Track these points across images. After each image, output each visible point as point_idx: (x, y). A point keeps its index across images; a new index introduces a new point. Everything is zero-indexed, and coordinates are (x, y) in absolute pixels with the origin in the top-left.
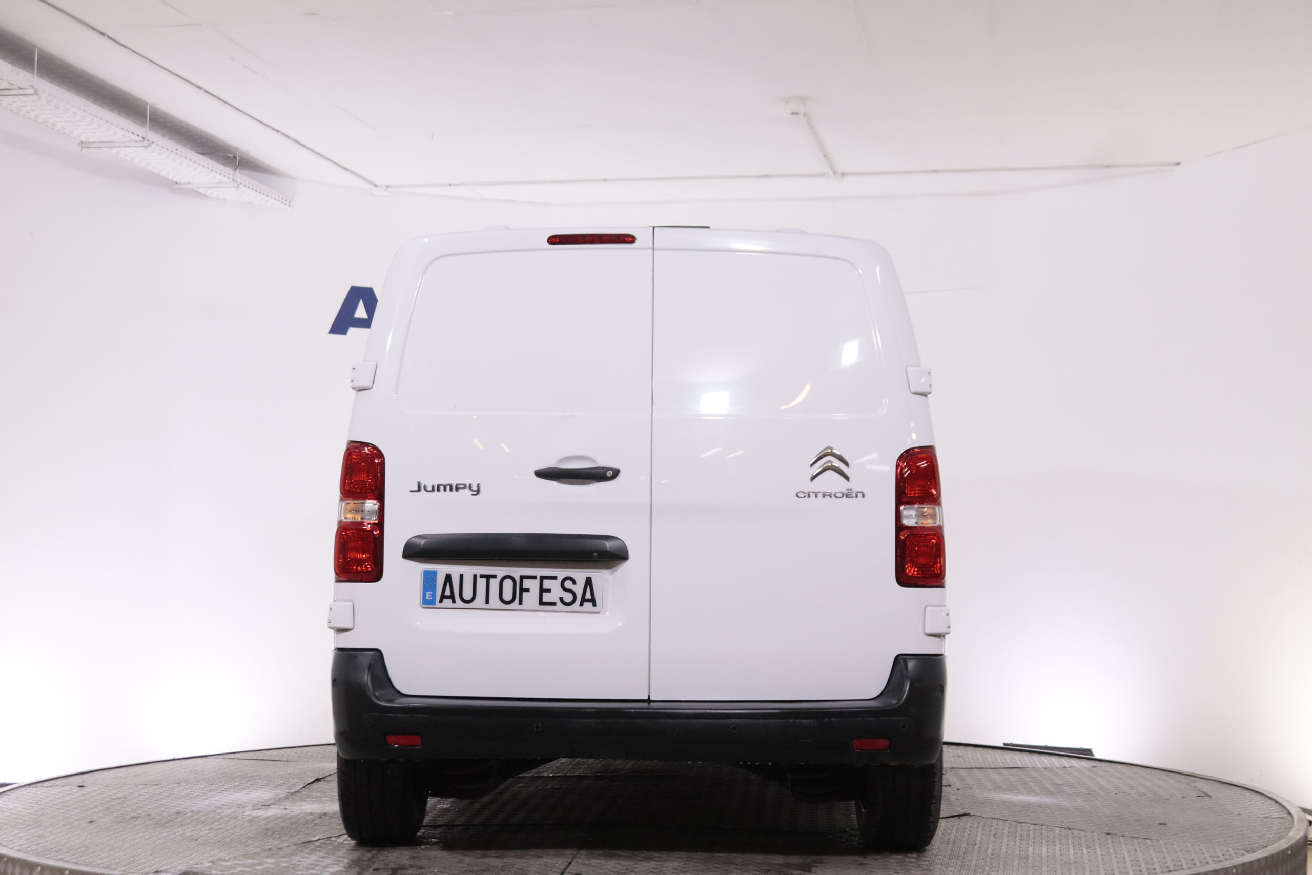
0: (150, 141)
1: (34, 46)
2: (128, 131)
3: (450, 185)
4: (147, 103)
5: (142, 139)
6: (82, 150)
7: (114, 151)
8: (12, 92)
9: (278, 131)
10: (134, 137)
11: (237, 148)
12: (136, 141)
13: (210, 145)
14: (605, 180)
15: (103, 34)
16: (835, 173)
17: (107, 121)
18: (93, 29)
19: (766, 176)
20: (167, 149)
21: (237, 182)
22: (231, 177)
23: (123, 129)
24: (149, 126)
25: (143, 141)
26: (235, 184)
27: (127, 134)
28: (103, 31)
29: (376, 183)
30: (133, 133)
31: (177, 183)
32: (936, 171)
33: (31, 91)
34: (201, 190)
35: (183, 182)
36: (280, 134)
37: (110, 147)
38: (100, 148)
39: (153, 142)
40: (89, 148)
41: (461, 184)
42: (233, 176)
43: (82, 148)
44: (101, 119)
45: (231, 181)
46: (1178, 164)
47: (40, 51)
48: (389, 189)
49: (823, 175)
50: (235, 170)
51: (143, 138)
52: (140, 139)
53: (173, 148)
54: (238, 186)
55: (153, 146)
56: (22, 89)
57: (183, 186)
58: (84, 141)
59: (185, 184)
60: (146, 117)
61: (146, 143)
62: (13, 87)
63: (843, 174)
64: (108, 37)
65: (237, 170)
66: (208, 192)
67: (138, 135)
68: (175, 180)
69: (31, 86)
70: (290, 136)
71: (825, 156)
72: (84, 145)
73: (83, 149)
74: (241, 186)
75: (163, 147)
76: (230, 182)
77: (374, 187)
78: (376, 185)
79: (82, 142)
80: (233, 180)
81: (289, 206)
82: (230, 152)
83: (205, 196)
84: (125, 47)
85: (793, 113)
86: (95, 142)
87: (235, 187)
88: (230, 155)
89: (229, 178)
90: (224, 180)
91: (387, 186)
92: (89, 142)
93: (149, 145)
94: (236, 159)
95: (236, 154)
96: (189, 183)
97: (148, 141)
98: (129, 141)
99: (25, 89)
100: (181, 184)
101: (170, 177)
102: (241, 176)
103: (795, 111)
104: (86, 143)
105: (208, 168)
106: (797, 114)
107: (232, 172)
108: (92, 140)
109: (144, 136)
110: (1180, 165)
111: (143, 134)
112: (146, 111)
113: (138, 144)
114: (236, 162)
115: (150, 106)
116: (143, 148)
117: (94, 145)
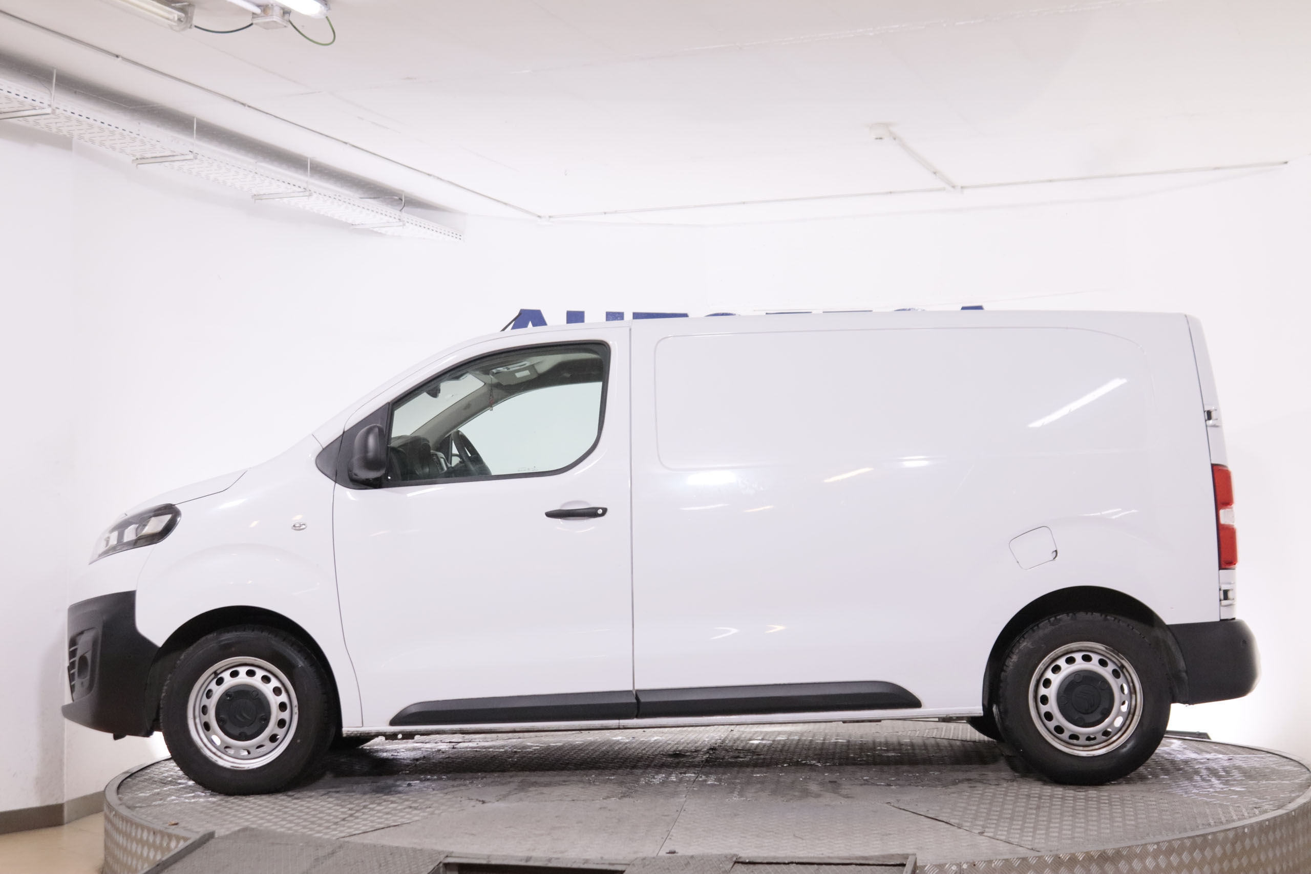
0: (312, 191)
1: (194, 117)
2: (289, 184)
3: (605, 213)
4: (307, 158)
5: (304, 190)
6: (255, 202)
7: (285, 200)
8: (175, 158)
9: (429, 175)
10: (296, 189)
11: (402, 191)
12: (299, 192)
13: (378, 189)
14: (744, 203)
15: (244, 104)
16: (954, 187)
18: (235, 101)
20: (330, 197)
21: (404, 221)
22: (397, 217)
24: (311, 176)
25: (305, 191)
26: (401, 223)
27: (289, 186)
28: (244, 102)
29: (539, 214)
30: (294, 185)
31: (353, 225)
32: (1050, 181)
33: (191, 156)
34: (376, 230)
35: (357, 223)
37: (281, 198)
38: (273, 198)
40: (261, 199)
41: (616, 212)
42: (400, 216)
43: (255, 200)
45: (399, 221)
46: (1286, 163)
47: (198, 120)
48: (552, 219)
49: (944, 189)
50: (401, 210)
52: (302, 190)
53: (335, 196)
54: (404, 225)
55: (315, 195)
56: (183, 155)
57: (357, 227)
58: (255, 193)
59: (358, 224)
60: (307, 168)
61: (307, 193)
62: (175, 154)
63: (962, 187)
64: (249, 106)
65: (404, 209)
66: (383, 230)
67: (299, 187)
68: (350, 221)
69: (190, 152)
70: (443, 177)
71: (935, 173)
72: (257, 197)
73: (256, 201)
74: (407, 224)
76: (396, 222)
77: (538, 218)
78: (539, 217)
79: (255, 195)
80: (399, 219)
81: (460, 239)
82: (396, 194)
83: (380, 234)
84: (267, 113)
85: (877, 139)
86: (264, 194)
87: (401, 226)
88: (396, 198)
89: (395, 218)
90: (391, 220)
91: (550, 217)
92: (260, 195)
93: (310, 195)
94: (402, 200)
95: (402, 195)
96: (362, 224)
98: (293, 192)
99: (186, 155)
100: (356, 225)
101: (344, 220)
102: (408, 215)
103: (879, 137)
104: (258, 195)
105: (373, 211)
106: (881, 138)
107: (398, 213)
108: (262, 193)
109: (305, 187)
110: (1288, 163)
111: (305, 185)
112: (307, 164)
113: (301, 194)
114: (402, 203)
115: (310, 160)
116: (307, 197)
117: (264, 197)
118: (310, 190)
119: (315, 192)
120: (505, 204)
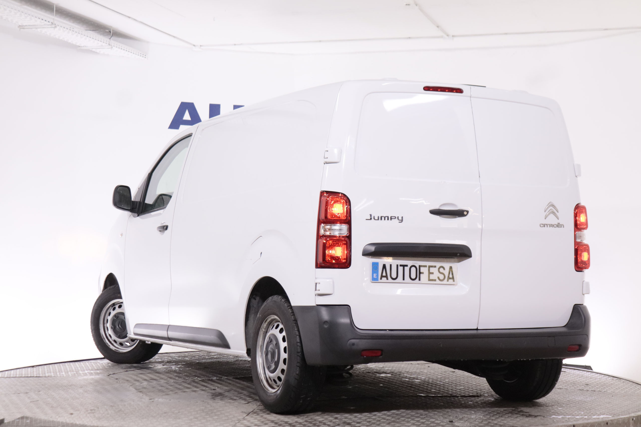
0: (57, 25)
3: (235, 45)
4: (54, 4)
5: (51, 24)
6: (20, 30)
7: (39, 30)
10: (47, 23)
11: (111, 27)
12: (48, 25)
13: (96, 25)
14: (320, 41)
16: (448, 35)
20: (67, 29)
21: (111, 45)
22: (108, 43)
23: (39, 18)
24: (56, 14)
25: (52, 25)
26: (110, 47)
27: (42, 21)
30: (46, 21)
31: (79, 46)
32: (506, 34)
34: (93, 50)
36: (131, 19)
37: (36, 28)
38: (31, 28)
40: (24, 29)
41: (241, 44)
42: (109, 42)
43: (20, 29)
45: (108, 45)
48: (202, 47)
49: (442, 37)
50: (110, 39)
53: (71, 28)
54: (112, 48)
55: (58, 27)
58: (21, 25)
59: (83, 47)
60: (53, 10)
61: (53, 26)
63: (453, 36)
66: (98, 51)
67: (49, 22)
68: (78, 44)
70: (137, 20)
71: (438, 27)
72: (21, 27)
73: (21, 29)
74: (114, 47)
77: (193, 47)
78: (194, 45)
79: (20, 26)
80: (109, 44)
81: (145, 58)
82: (107, 29)
83: (96, 53)
85: (406, 5)
86: (26, 26)
87: (109, 48)
88: (107, 31)
89: (106, 43)
90: (104, 44)
91: (201, 46)
92: (24, 26)
93: (56, 27)
94: (111, 32)
95: (111, 29)
96: (85, 46)
98: (44, 25)
100: (81, 47)
101: (74, 43)
102: (114, 41)
103: (408, 4)
104: (22, 26)
105: (93, 38)
106: (409, 5)
107: (108, 40)
108: (24, 24)
109: (52, 22)
111: (52, 21)
112: (54, 8)
113: (50, 26)
114: (111, 34)
115: (56, 6)
116: (53, 28)
117: (26, 27)
118: (55, 24)
119: (58, 25)
120: (174, 37)
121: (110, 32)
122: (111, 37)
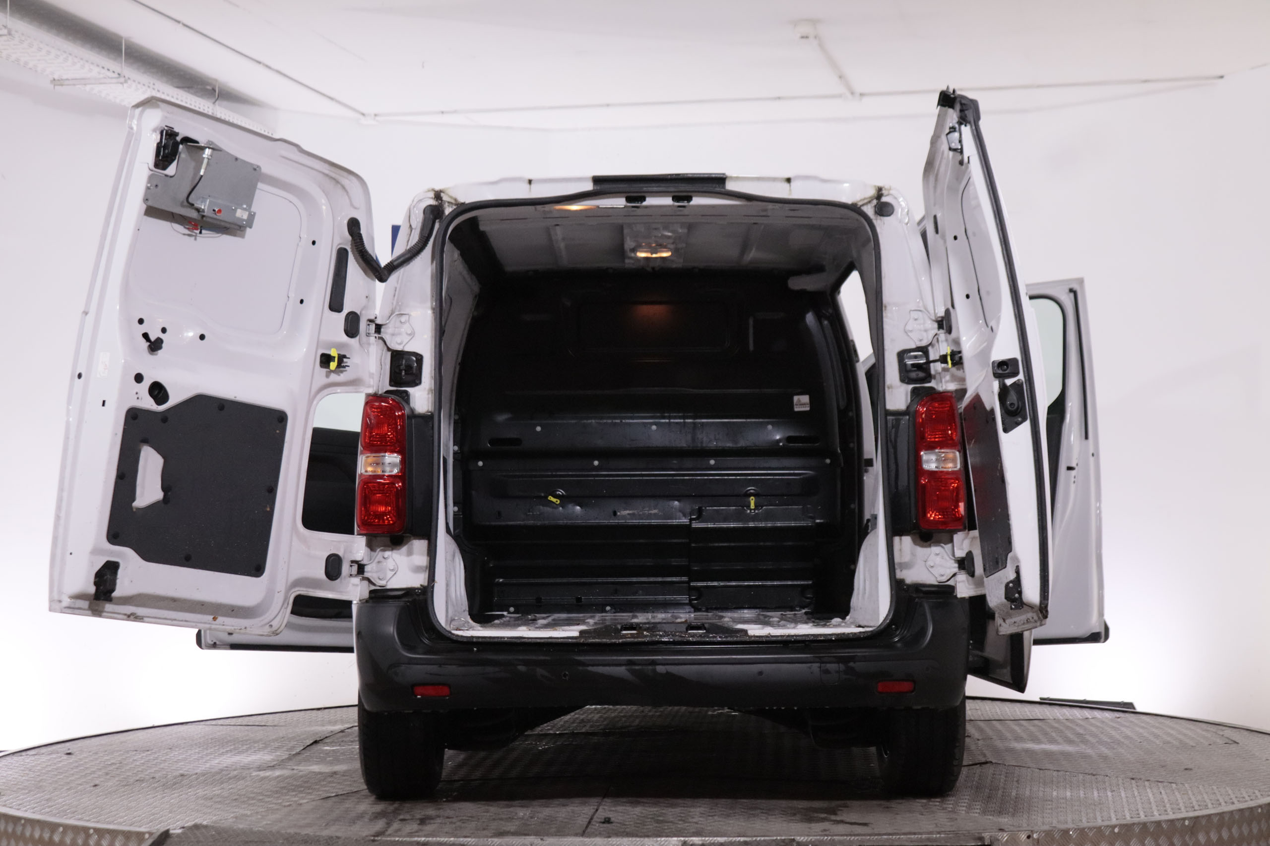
0: (127, 77)
2: (103, 68)
3: (442, 113)
4: (121, 38)
5: (117, 76)
6: (54, 88)
7: (88, 88)
9: (259, 63)
10: (110, 74)
11: (216, 80)
12: (112, 78)
13: (188, 77)
14: (608, 105)
16: (852, 93)
17: (82, 59)
19: (779, 98)
20: (144, 85)
23: (98, 66)
24: (125, 59)
25: (119, 77)
27: (103, 71)
29: (363, 112)
30: (108, 70)
33: (5, 32)
36: (261, 65)
37: (85, 84)
38: (74, 85)
39: (129, 78)
40: (62, 85)
41: (455, 112)
42: (213, 109)
43: (54, 85)
44: (76, 57)
46: (1222, 77)
48: (377, 118)
49: (840, 96)
50: (214, 103)
51: (119, 74)
52: (116, 75)
53: (150, 83)
55: (129, 82)
58: (56, 77)
60: (121, 51)
61: (122, 80)
63: (862, 95)
65: (217, 102)
67: (114, 72)
69: (3, 26)
70: (272, 66)
71: (840, 77)
72: (56, 82)
73: (56, 87)
75: (139, 83)
77: (361, 117)
78: (363, 114)
79: (54, 80)
82: (208, 84)
85: (802, 37)
86: (67, 79)
88: (209, 87)
91: (376, 115)
92: (62, 80)
93: (126, 82)
95: (216, 85)
97: (124, 77)
98: (105, 78)
103: (804, 35)
104: (59, 80)
106: (805, 37)
107: (211, 105)
108: (65, 77)
109: (120, 73)
110: (1225, 78)
111: (119, 70)
112: (121, 45)
113: (114, 81)
114: (215, 95)
115: (125, 40)
117: (67, 82)
120: (332, 99)
121: (214, 90)
122: (216, 100)
